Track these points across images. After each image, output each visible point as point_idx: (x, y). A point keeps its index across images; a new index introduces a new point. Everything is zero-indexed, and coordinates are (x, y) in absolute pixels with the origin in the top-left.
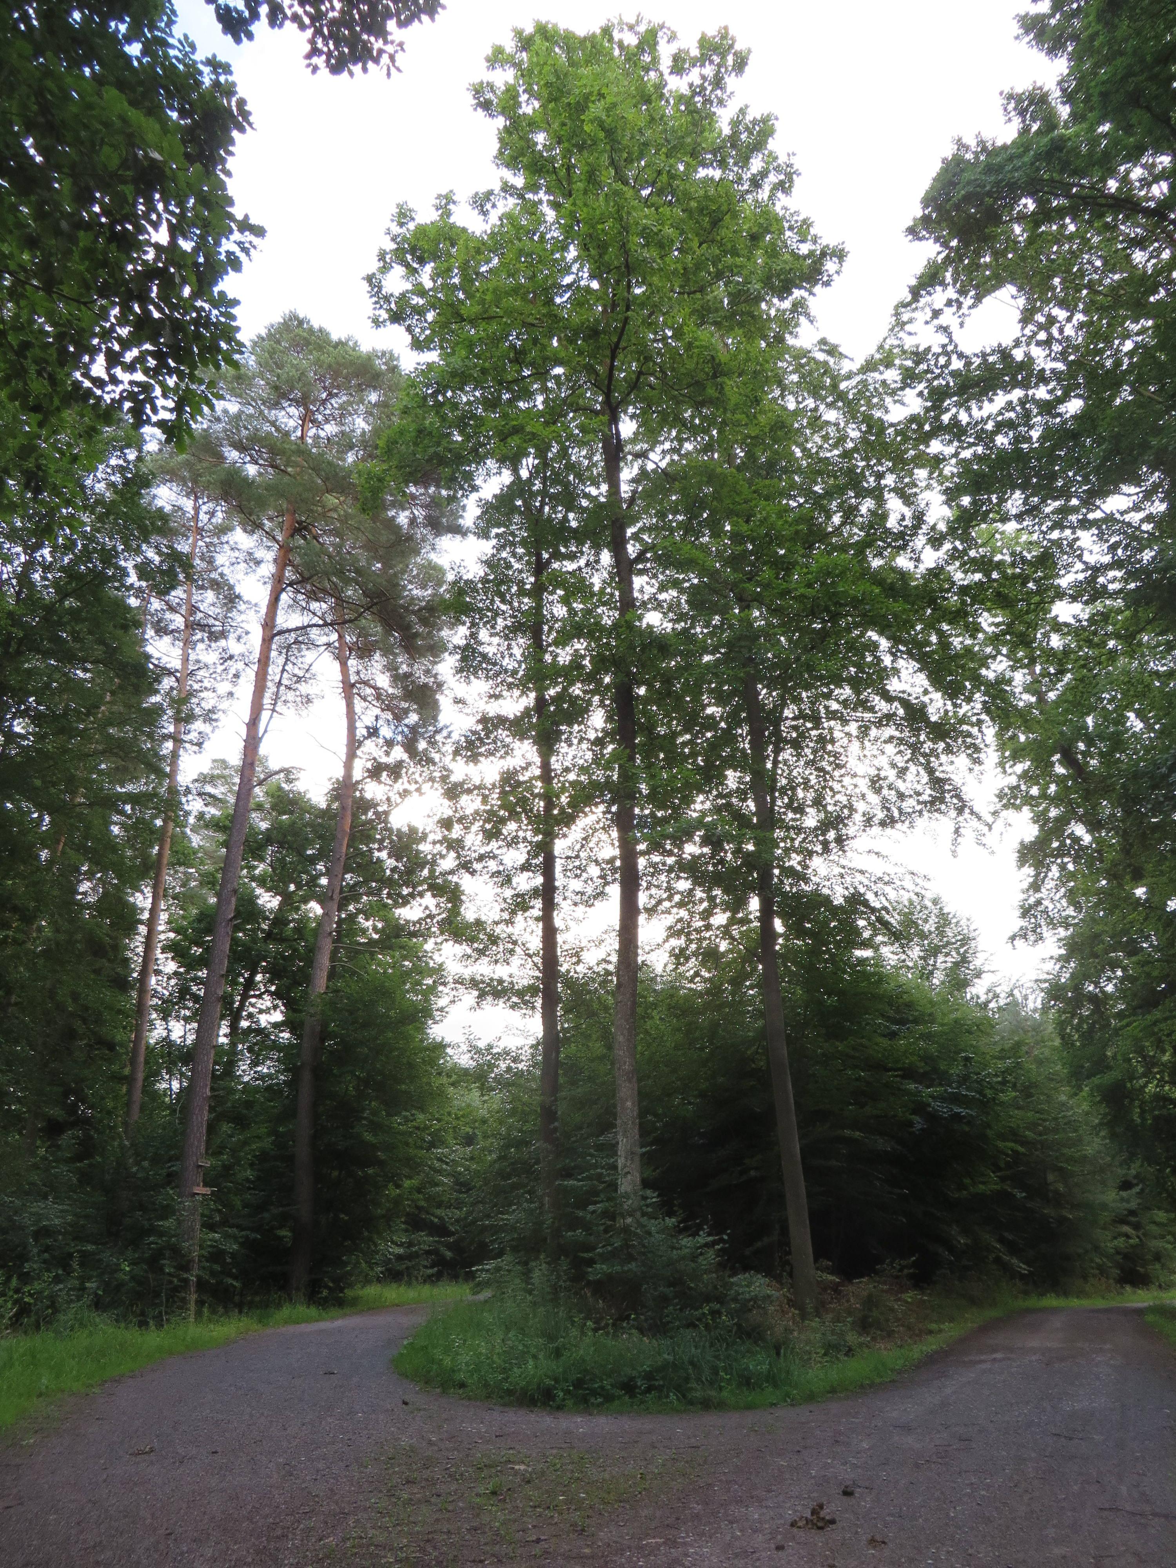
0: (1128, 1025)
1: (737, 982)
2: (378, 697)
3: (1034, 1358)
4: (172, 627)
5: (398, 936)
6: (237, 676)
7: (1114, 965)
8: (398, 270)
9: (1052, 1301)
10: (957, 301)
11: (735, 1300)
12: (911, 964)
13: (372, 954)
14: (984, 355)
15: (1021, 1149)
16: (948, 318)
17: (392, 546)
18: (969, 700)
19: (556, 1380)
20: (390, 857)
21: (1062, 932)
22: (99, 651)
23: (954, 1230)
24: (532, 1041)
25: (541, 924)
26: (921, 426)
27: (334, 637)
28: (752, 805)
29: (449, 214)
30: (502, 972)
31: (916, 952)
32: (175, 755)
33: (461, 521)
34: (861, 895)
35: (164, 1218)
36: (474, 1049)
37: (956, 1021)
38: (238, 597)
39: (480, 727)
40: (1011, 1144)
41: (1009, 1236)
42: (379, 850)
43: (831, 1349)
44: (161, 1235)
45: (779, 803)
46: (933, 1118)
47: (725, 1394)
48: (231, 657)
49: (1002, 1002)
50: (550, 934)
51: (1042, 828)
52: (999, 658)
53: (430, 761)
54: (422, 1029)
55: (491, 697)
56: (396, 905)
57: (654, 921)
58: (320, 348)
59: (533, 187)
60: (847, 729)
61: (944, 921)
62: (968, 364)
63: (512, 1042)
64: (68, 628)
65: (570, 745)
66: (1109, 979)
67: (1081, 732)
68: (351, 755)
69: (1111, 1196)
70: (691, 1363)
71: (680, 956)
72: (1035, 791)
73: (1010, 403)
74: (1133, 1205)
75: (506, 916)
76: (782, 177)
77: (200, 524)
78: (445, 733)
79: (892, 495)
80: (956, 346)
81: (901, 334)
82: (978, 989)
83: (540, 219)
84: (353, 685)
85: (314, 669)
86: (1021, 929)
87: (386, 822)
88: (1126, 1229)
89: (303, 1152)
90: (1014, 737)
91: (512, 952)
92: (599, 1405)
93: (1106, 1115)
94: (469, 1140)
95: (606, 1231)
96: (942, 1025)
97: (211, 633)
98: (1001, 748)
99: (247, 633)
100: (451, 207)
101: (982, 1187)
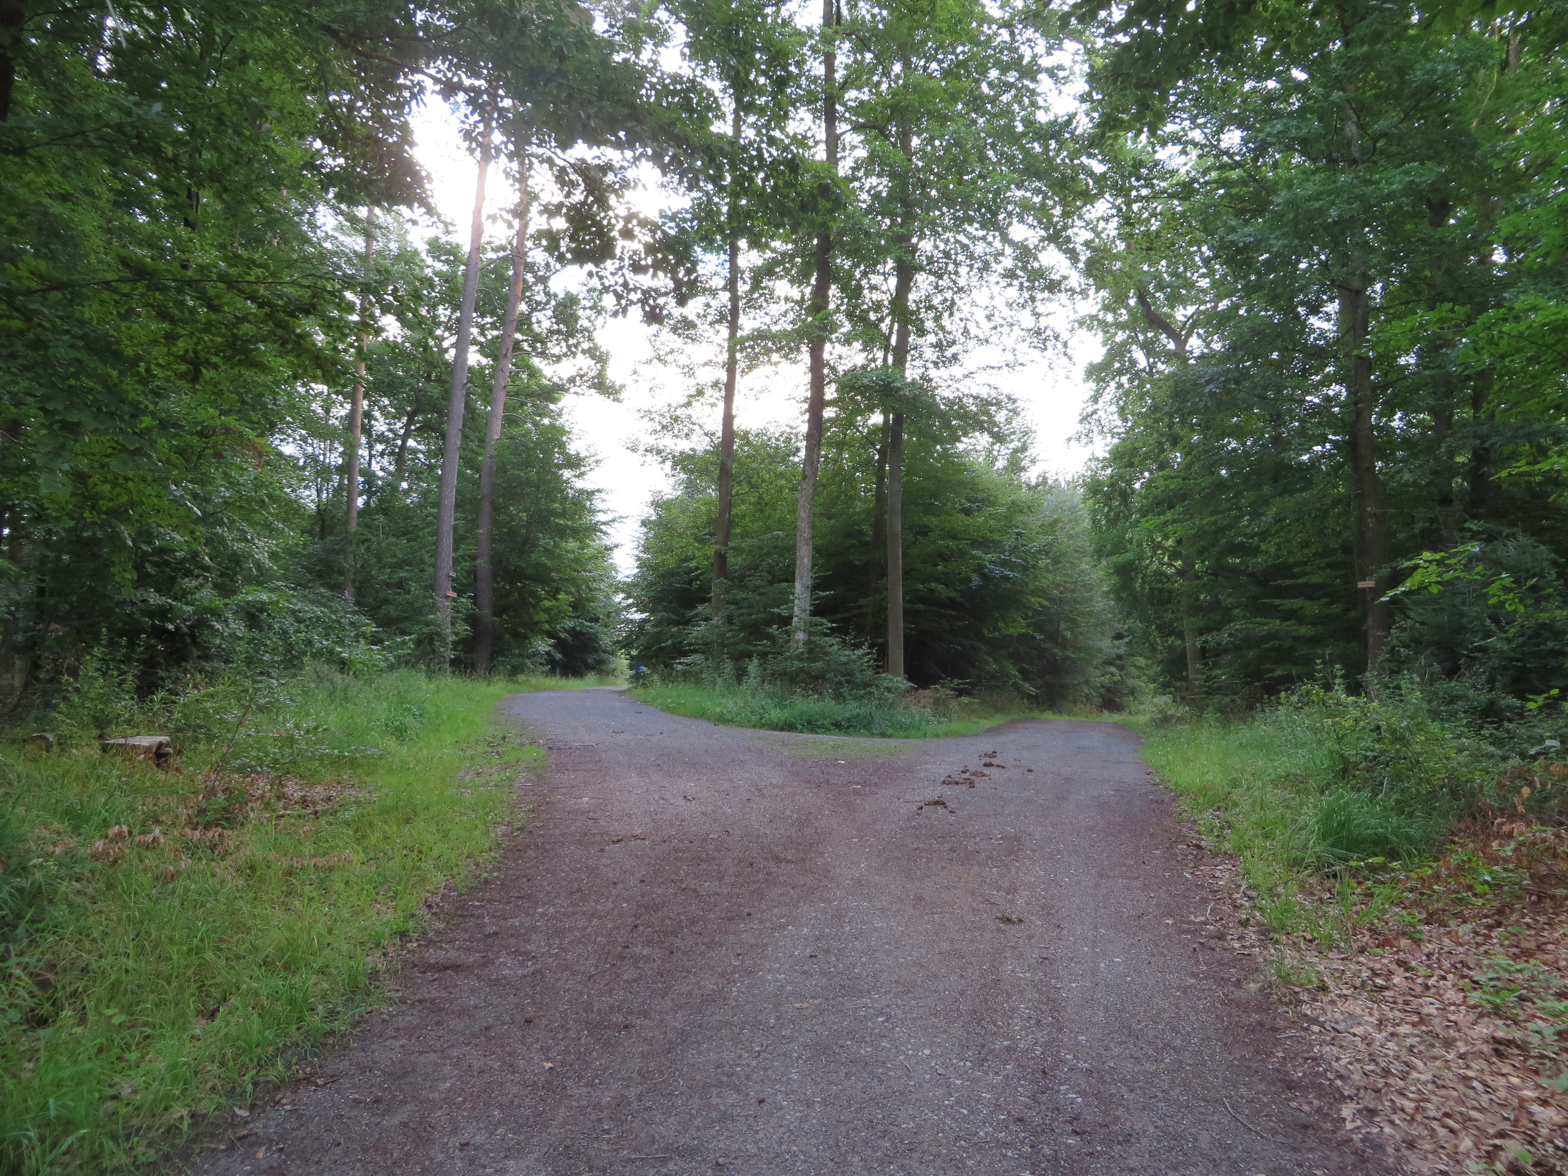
19: (793, 720)
21: (1109, 439)
23: (988, 660)
37: (1013, 502)
40: (1040, 599)
41: (1025, 667)
46: (987, 577)
49: (1048, 486)
51: (1108, 351)
61: (1013, 414)
69: (1106, 643)
72: (1110, 318)
74: (1122, 651)
86: (1078, 432)
88: (1112, 669)
93: (1117, 583)
101: (1012, 630)
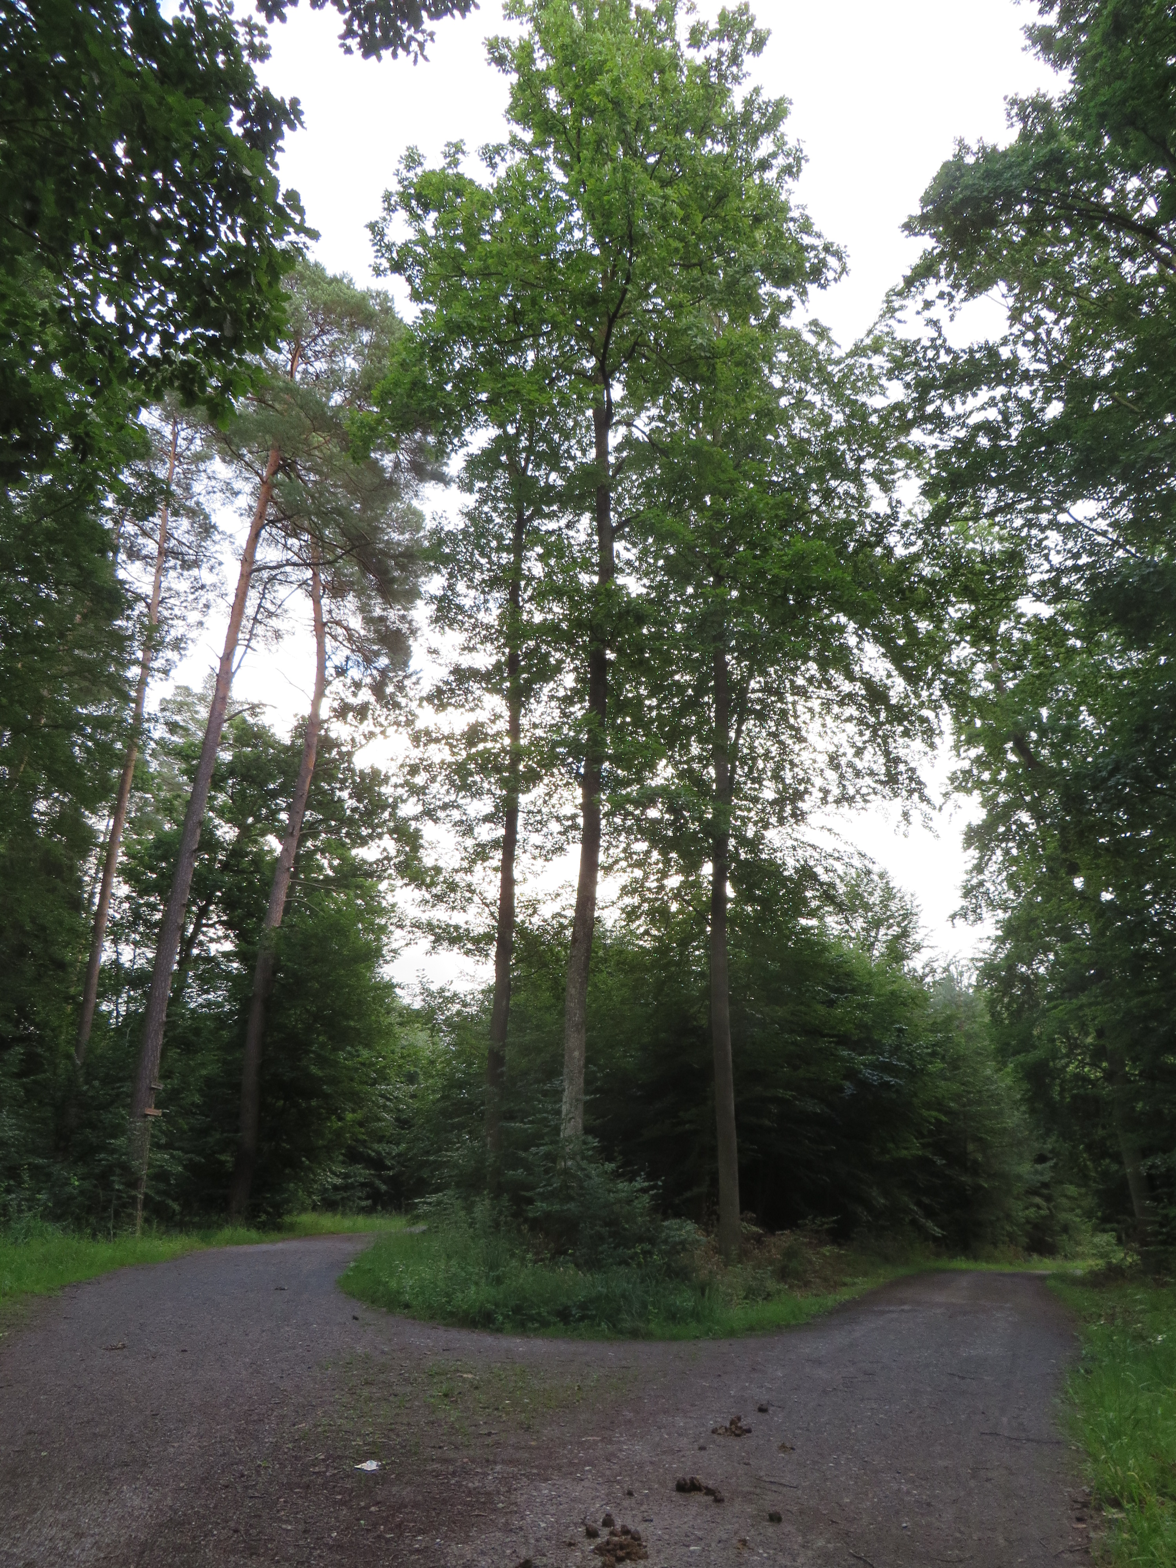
0: (1055, 1007)
1: (684, 943)
2: (350, 639)
3: (938, 1311)
4: (144, 552)
5: (354, 876)
6: (207, 606)
7: (1047, 949)
8: (401, 215)
9: (961, 1264)
10: (949, 294)
11: (665, 1242)
12: (853, 935)
13: (328, 893)
14: (971, 351)
15: (944, 1118)
16: (939, 311)
17: (375, 489)
18: (929, 685)
19: (497, 1305)
20: (351, 797)
21: (1001, 915)
22: (72, 574)
23: (875, 1192)
24: (483, 986)
25: (499, 875)
26: (904, 414)
27: (309, 574)
28: (712, 771)
29: (455, 163)
30: (458, 918)
31: (859, 923)
32: (142, 683)
33: (445, 469)
34: (811, 868)
35: (115, 1137)
36: (426, 992)
37: (892, 993)
38: (214, 527)
39: (452, 678)
40: (934, 1113)
41: (926, 1200)
42: (341, 789)
43: (751, 1294)
44: (113, 1151)
45: (739, 771)
46: (863, 1085)
47: (652, 1326)
48: (203, 587)
49: (938, 977)
50: (508, 883)
51: (990, 812)
52: (963, 644)
53: (397, 706)
54: (370, 968)
55: (464, 649)
56: (354, 845)
57: (610, 879)
58: (314, 283)
59: (543, 145)
60: (809, 704)
61: (889, 894)
62: (956, 358)
63: (461, 987)
64: (44, 549)
65: (539, 702)
66: (1041, 962)
67: (1035, 722)
68: (320, 694)
69: (1025, 1169)
70: (623, 1296)
71: (631, 914)
72: (986, 776)
73: (993, 399)
74: (1046, 1178)
75: (465, 864)
76: (791, 160)
77: (178, 450)
78: (414, 679)
79: (870, 480)
80: (945, 341)
81: (892, 322)
82: (916, 963)
83: (546, 178)
84: (325, 624)
85: (286, 606)
86: (962, 908)
87: (350, 762)
88: (1038, 1200)
89: (250, 1080)
90: (970, 723)
91: (469, 900)
92: (535, 1329)
93: (1028, 1090)
94: (411, 1078)
95: (547, 1172)
96: (878, 996)
97: (184, 561)
98: (958, 731)
99: (220, 564)
100: (460, 156)
101: (905, 1152)
